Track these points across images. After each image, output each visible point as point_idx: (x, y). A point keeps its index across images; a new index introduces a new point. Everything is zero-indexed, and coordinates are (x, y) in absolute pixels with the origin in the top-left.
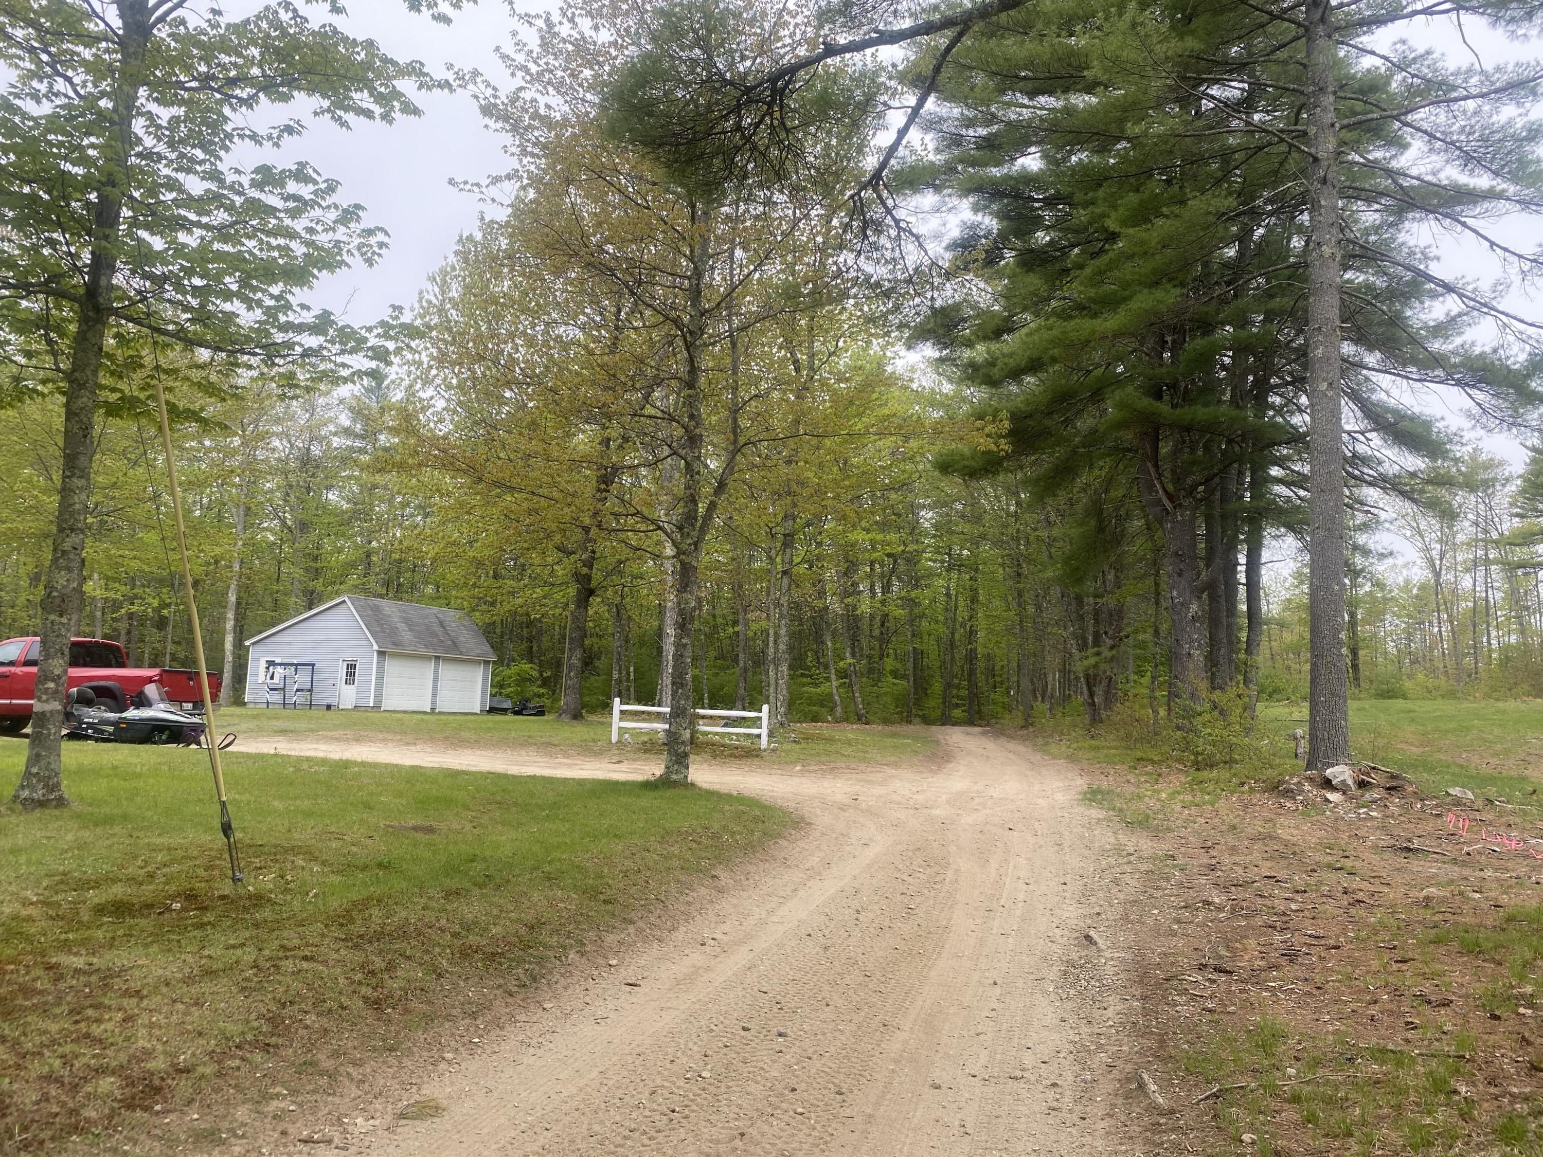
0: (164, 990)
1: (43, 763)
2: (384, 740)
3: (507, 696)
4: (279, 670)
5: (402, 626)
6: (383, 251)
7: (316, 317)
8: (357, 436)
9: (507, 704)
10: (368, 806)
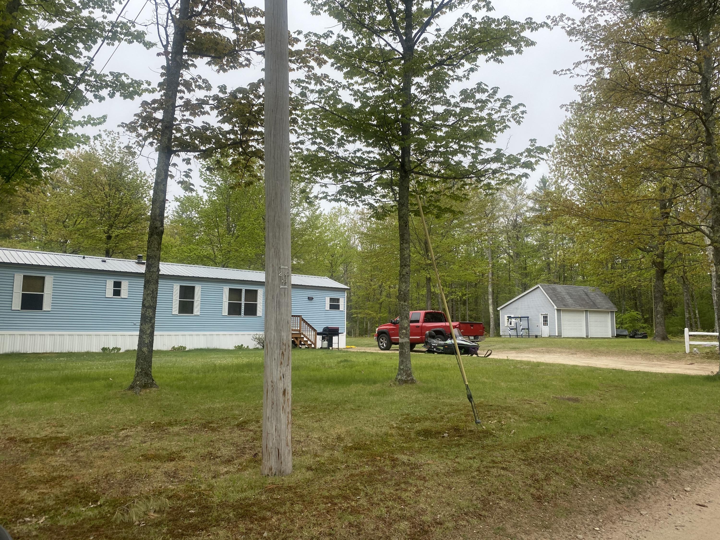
0: (436, 478)
1: (404, 364)
2: (560, 352)
3: (626, 328)
4: (513, 320)
5: (567, 297)
6: (524, 115)
7: (495, 153)
8: (537, 210)
9: (626, 333)
10: (546, 387)
